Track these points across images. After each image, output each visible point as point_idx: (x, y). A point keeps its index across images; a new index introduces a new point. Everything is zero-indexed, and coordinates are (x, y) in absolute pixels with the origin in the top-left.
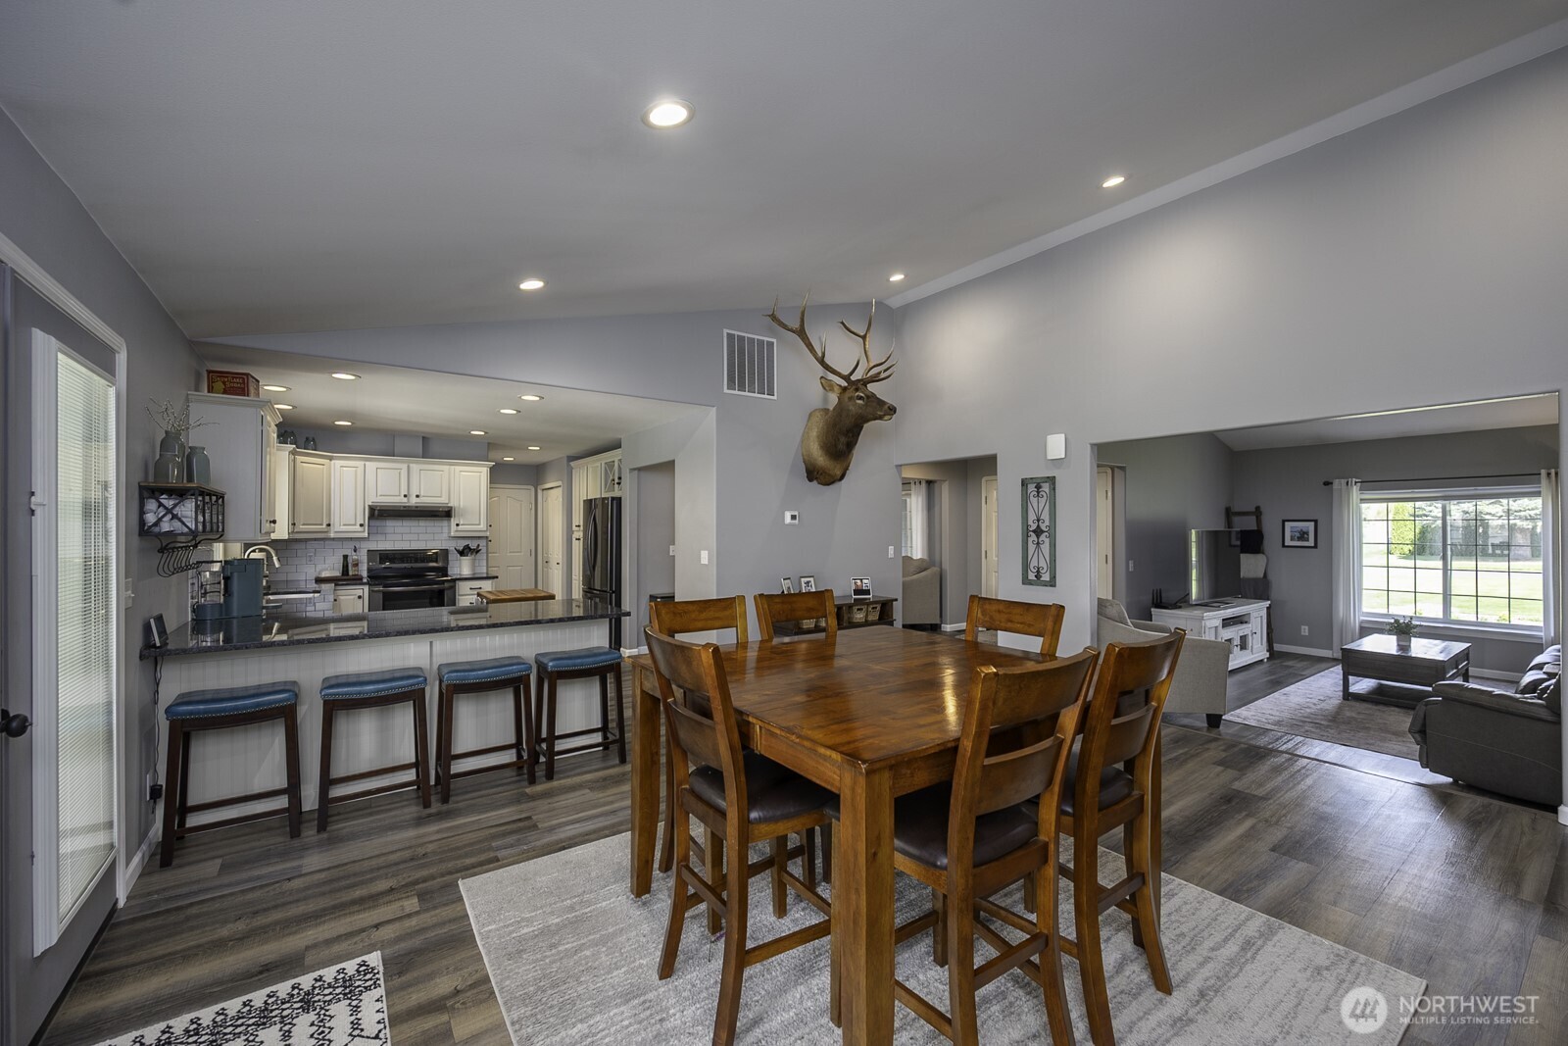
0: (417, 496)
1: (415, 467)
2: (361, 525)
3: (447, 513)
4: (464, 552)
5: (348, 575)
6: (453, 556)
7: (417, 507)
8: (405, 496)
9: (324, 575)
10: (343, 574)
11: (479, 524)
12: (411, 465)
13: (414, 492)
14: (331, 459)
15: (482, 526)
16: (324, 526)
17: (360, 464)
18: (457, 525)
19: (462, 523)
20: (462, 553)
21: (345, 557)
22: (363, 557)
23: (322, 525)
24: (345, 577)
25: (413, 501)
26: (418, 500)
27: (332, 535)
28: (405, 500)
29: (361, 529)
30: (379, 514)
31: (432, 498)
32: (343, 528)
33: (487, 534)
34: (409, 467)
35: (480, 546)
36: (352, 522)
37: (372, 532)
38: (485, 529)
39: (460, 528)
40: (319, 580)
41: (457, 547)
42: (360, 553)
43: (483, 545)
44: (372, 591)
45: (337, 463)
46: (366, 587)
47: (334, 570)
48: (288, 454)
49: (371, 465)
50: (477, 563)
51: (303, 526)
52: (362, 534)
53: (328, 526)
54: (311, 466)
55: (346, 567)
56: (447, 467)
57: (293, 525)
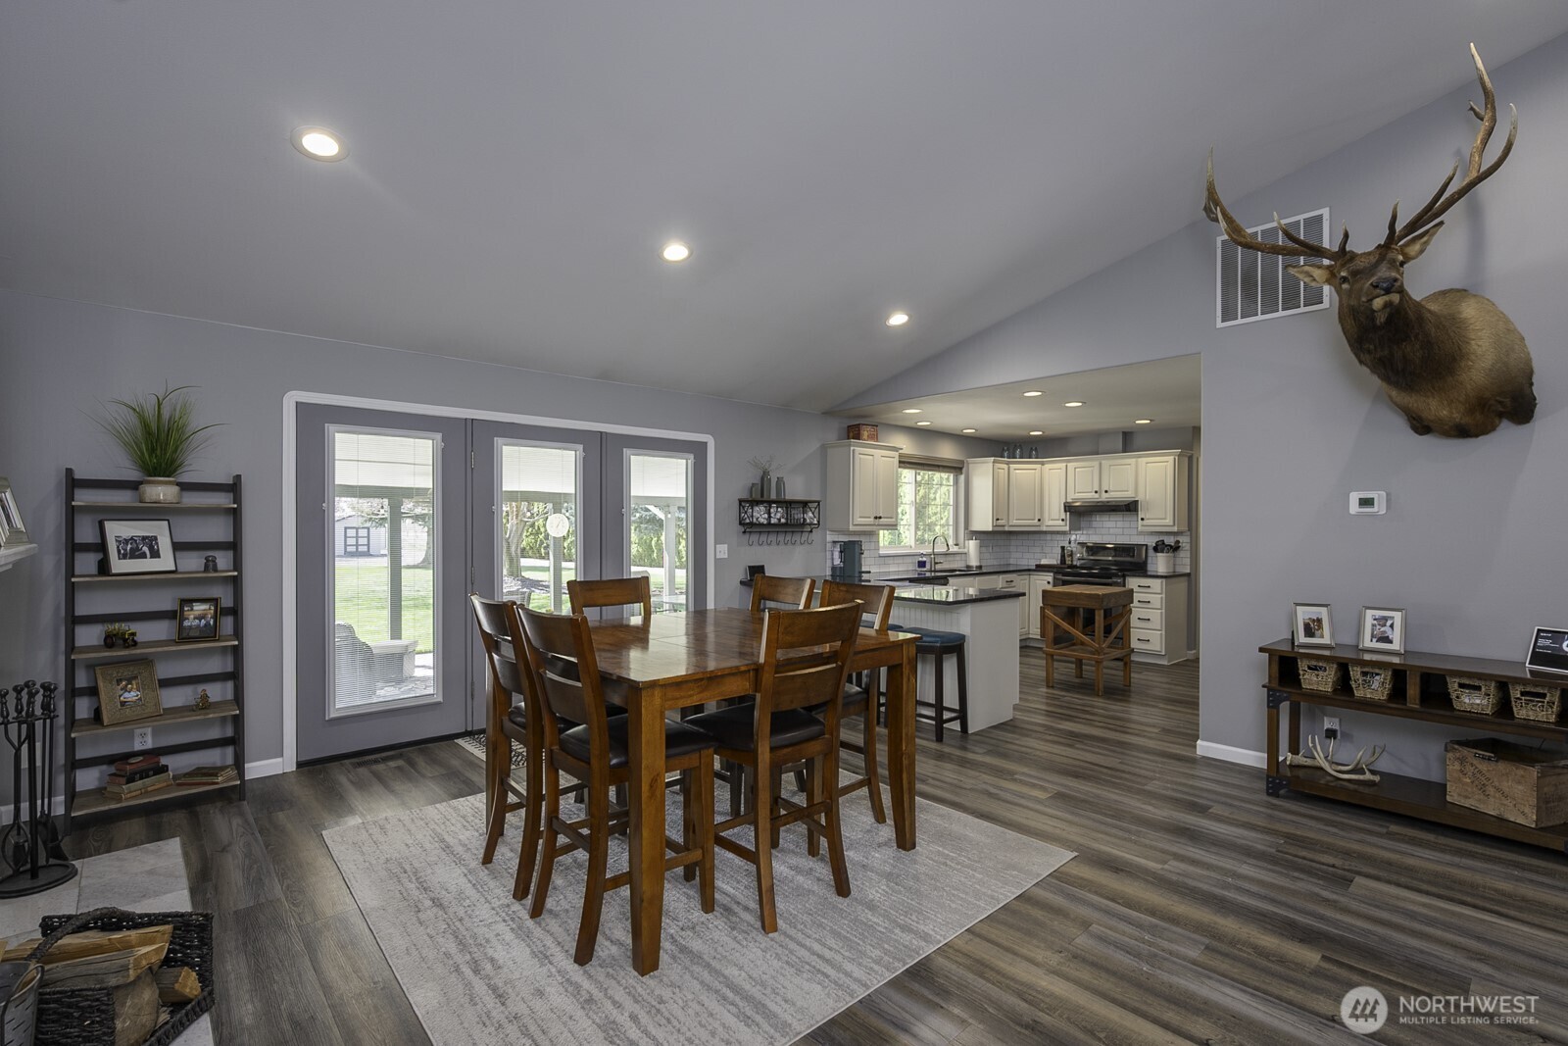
0: (1106, 492)
1: (1106, 464)
2: (1063, 520)
3: (1130, 508)
4: (1159, 547)
5: (1065, 563)
6: (1151, 552)
7: (1108, 502)
8: (1096, 492)
9: (1044, 562)
11: (1165, 519)
12: (1103, 462)
13: (1104, 489)
14: (1043, 464)
16: (1036, 521)
17: (1063, 465)
18: (1142, 519)
19: (1147, 517)
20: (1156, 549)
21: (1063, 548)
22: (1075, 547)
23: (1033, 519)
24: (1063, 565)
25: (1104, 497)
26: (1107, 495)
27: (1044, 529)
28: (1097, 496)
29: (1063, 523)
30: (1079, 513)
31: (1119, 493)
32: (1051, 523)
33: (1175, 529)
34: (1100, 464)
35: (1178, 542)
36: (1054, 517)
37: (1074, 527)
38: (1171, 524)
39: (1145, 522)
40: (1038, 566)
41: (1151, 541)
42: (1073, 545)
43: (1184, 540)
44: (1054, 578)
45: (1047, 466)
46: (1052, 574)
47: (1053, 559)
48: (991, 464)
49: (1071, 465)
50: (1178, 561)
51: (1016, 521)
52: (1067, 528)
53: (1039, 520)
54: (1024, 472)
55: (1063, 556)
56: (1134, 460)
57: (998, 519)
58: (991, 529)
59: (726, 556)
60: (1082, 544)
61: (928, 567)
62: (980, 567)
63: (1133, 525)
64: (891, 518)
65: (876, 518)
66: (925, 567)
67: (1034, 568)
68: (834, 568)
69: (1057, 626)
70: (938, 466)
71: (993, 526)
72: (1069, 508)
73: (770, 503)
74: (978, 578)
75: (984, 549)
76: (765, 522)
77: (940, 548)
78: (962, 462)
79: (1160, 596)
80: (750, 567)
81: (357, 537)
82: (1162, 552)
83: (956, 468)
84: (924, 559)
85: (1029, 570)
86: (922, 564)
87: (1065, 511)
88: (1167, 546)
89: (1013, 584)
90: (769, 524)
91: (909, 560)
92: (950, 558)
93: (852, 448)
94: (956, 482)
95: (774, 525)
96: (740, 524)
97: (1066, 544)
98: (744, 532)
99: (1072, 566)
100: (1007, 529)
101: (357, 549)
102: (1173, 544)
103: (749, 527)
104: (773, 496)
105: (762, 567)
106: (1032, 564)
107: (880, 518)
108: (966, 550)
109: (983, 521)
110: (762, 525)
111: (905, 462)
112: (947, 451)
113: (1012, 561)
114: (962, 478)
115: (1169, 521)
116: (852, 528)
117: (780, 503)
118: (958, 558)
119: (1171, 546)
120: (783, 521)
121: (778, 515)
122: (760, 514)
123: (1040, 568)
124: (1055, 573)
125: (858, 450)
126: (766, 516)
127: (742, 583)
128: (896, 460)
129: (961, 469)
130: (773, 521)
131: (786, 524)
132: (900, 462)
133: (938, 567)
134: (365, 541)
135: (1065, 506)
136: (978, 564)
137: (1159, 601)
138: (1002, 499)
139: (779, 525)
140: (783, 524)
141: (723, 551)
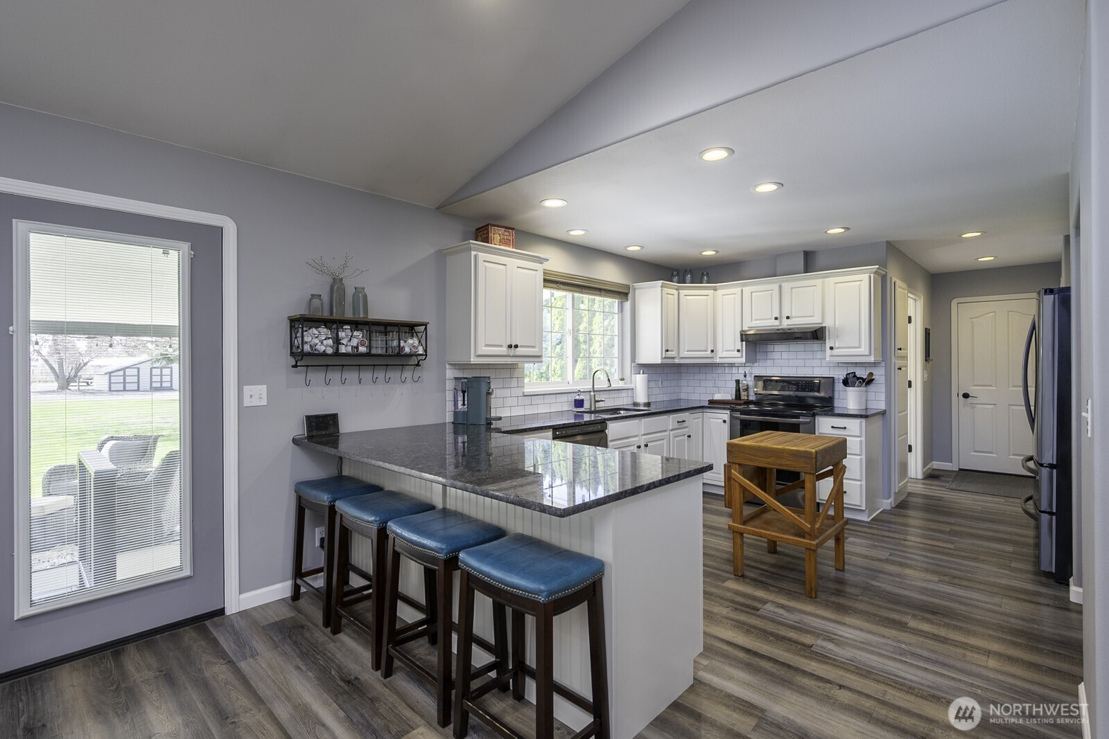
0: (788, 318)
1: (787, 286)
2: (738, 351)
3: (817, 335)
4: (849, 380)
5: (740, 399)
6: (839, 386)
8: (776, 318)
9: (717, 397)
10: (736, 399)
11: (859, 347)
12: (783, 284)
13: (785, 314)
14: (715, 289)
15: (863, 349)
16: (709, 352)
17: (738, 290)
18: (831, 348)
19: (837, 346)
20: (846, 382)
21: (738, 382)
22: (750, 381)
23: (706, 351)
24: (739, 402)
25: (786, 324)
26: (788, 322)
27: (718, 361)
28: (777, 323)
29: (739, 354)
30: (756, 342)
31: (802, 318)
32: (725, 354)
33: (872, 359)
34: (780, 286)
35: (871, 374)
36: (730, 349)
37: (752, 358)
38: (867, 353)
39: (835, 352)
40: (711, 402)
41: (840, 375)
42: (748, 378)
43: (879, 374)
44: (732, 417)
45: (720, 292)
46: (728, 412)
47: (729, 395)
48: (659, 289)
49: (747, 290)
50: (871, 396)
51: (688, 352)
52: (743, 360)
53: (712, 351)
54: (696, 298)
55: (738, 391)
56: (820, 280)
57: (667, 351)
58: (659, 361)
59: (264, 402)
60: (757, 378)
61: (587, 405)
62: (648, 404)
63: (819, 355)
64: (534, 347)
65: (510, 346)
66: (582, 406)
67: (706, 404)
68: (456, 414)
69: (744, 490)
70: (600, 290)
71: (662, 358)
72: (744, 337)
73: (342, 323)
74: (644, 420)
75: (653, 384)
76: (330, 351)
77: (601, 384)
78: (628, 287)
79: (859, 439)
80: (309, 418)
81: (161, 375)
82: (853, 386)
83: (622, 293)
84: (581, 397)
85: (703, 407)
86: (579, 403)
87: (742, 341)
88: (858, 378)
89: (685, 424)
90: (337, 354)
91: (564, 398)
92: (613, 395)
93: (473, 253)
94: (621, 309)
95: (346, 355)
96: (292, 354)
97: (741, 378)
98: (295, 366)
99: (748, 402)
100: (677, 361)
101: (161, 385)
102: (865, 377)
103: (303, 359)
104: (349, 315)
105: (334, 417)
106: (704, 399)
107: (516, 346)
108: (632, 386)
109: (651, 352)
110: (324, 354)
111: (551, 281)
112: (609, 273)
113: (683, 396)
114: (628, 305)
115: (864, 349)
116: (474, 360)
117: (356, 325)
118: (624, 394)
119: (864, 380)
120: (362, 349)
121: (351, 341)
122: (319, 340)
123: (714, 404)
124: (732, 410)
125: (482, 256)
126: (330, 342)
127: (295, 441)
128: (540, 277)
129: (626, 294)
130: (343, 350)
131: (368, 355)
132: (545, 280)
133: (601, 405)
134: (168, 378)
135: (742, 335)
136: (646, 401)
137: (858, 444)
138: (672, 330)
139: (355, 355)
140: (362, 355)
141: (257, 395)
